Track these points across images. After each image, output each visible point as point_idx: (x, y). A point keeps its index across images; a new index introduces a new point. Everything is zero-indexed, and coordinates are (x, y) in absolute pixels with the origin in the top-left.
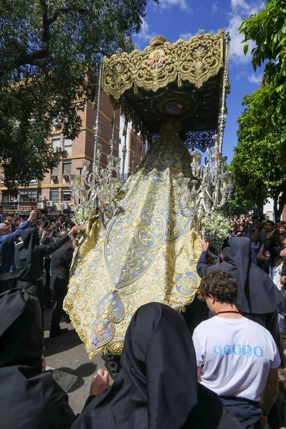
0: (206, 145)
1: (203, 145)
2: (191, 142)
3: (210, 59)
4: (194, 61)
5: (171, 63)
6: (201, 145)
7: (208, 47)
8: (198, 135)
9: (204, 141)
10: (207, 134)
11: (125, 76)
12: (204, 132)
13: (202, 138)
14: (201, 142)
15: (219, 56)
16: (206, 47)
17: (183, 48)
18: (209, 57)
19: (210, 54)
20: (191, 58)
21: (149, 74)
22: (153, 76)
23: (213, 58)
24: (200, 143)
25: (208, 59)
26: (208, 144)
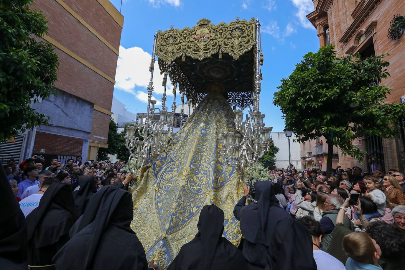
0: (245, 104)
1: (243, 104)
2: (232, 101)
3: (245, 38)
4: (233, 39)
5: (214, 39)
6: (240, 104)
7: (243, 29)
8: (238, 95)
9: (243, 101)
10: (246, 94)
11: (177, 46)
12: (243, 93)
13: (241, 98)
14: (241, 102)
15: (252, 36)
16: (242, 30)
17: (224, 29)
18: (245, 37)
19: (245, 35)
20: (230, 37)
21: (196, 46)
22: (199, 48)
23: (247, 38)
24: (239, 102)
25: (244, 38)
26: (247, 103)
